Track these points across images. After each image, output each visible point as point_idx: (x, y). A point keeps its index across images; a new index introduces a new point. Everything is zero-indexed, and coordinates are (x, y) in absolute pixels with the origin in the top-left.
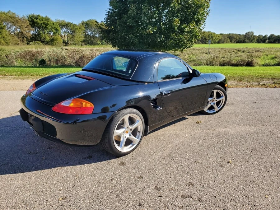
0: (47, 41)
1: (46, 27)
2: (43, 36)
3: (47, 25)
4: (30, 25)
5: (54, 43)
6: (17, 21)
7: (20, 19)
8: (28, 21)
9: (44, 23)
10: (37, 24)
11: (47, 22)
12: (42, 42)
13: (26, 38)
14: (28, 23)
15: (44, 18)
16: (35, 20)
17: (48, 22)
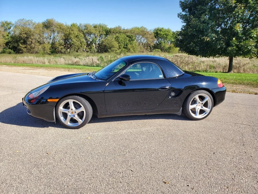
0: (166, 49)
1: (166, 38)
2: (163, 44)
3: (168, 36)
4: (155, 36)
5: (171, 51)
6: (145, 34)
7: (147, 32)
8: (153, 33)
9: (165, 34)
10: (160, 35)
11: (167, 33)
12: (162, 50)
13: (149, 46)
14: (153, 35)
15: (166, 30)
16: (159, 32)
17: (169, 33)
